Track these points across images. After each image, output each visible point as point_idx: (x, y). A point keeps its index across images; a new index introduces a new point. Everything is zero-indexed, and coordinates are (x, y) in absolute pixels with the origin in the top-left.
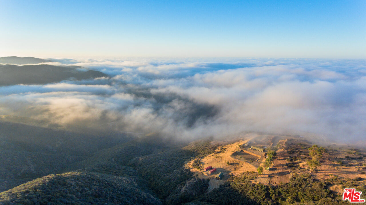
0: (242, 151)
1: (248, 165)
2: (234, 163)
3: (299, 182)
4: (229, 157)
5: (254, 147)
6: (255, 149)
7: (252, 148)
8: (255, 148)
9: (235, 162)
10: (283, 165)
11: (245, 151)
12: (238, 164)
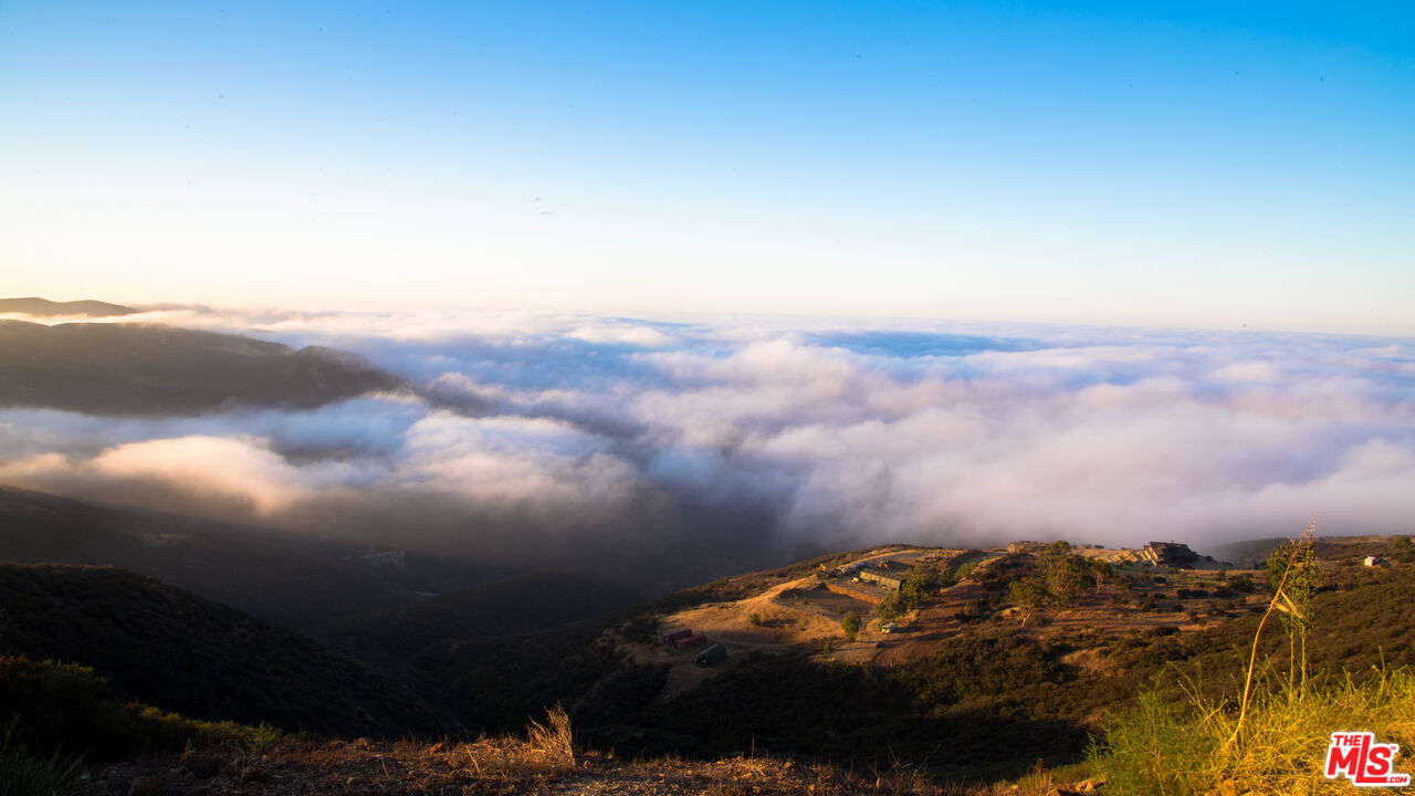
0: (822, 586)
1: (825, 622)
2: (777, 620)
3: (969, 649)
4: (767, 601)
5: (869, 575)
6: (873, 583)
7: (861, 580)
8: (874, 577)
9: (781, 616)
10: (949, 619)
11: (833, 588)
12: (791, 621)
